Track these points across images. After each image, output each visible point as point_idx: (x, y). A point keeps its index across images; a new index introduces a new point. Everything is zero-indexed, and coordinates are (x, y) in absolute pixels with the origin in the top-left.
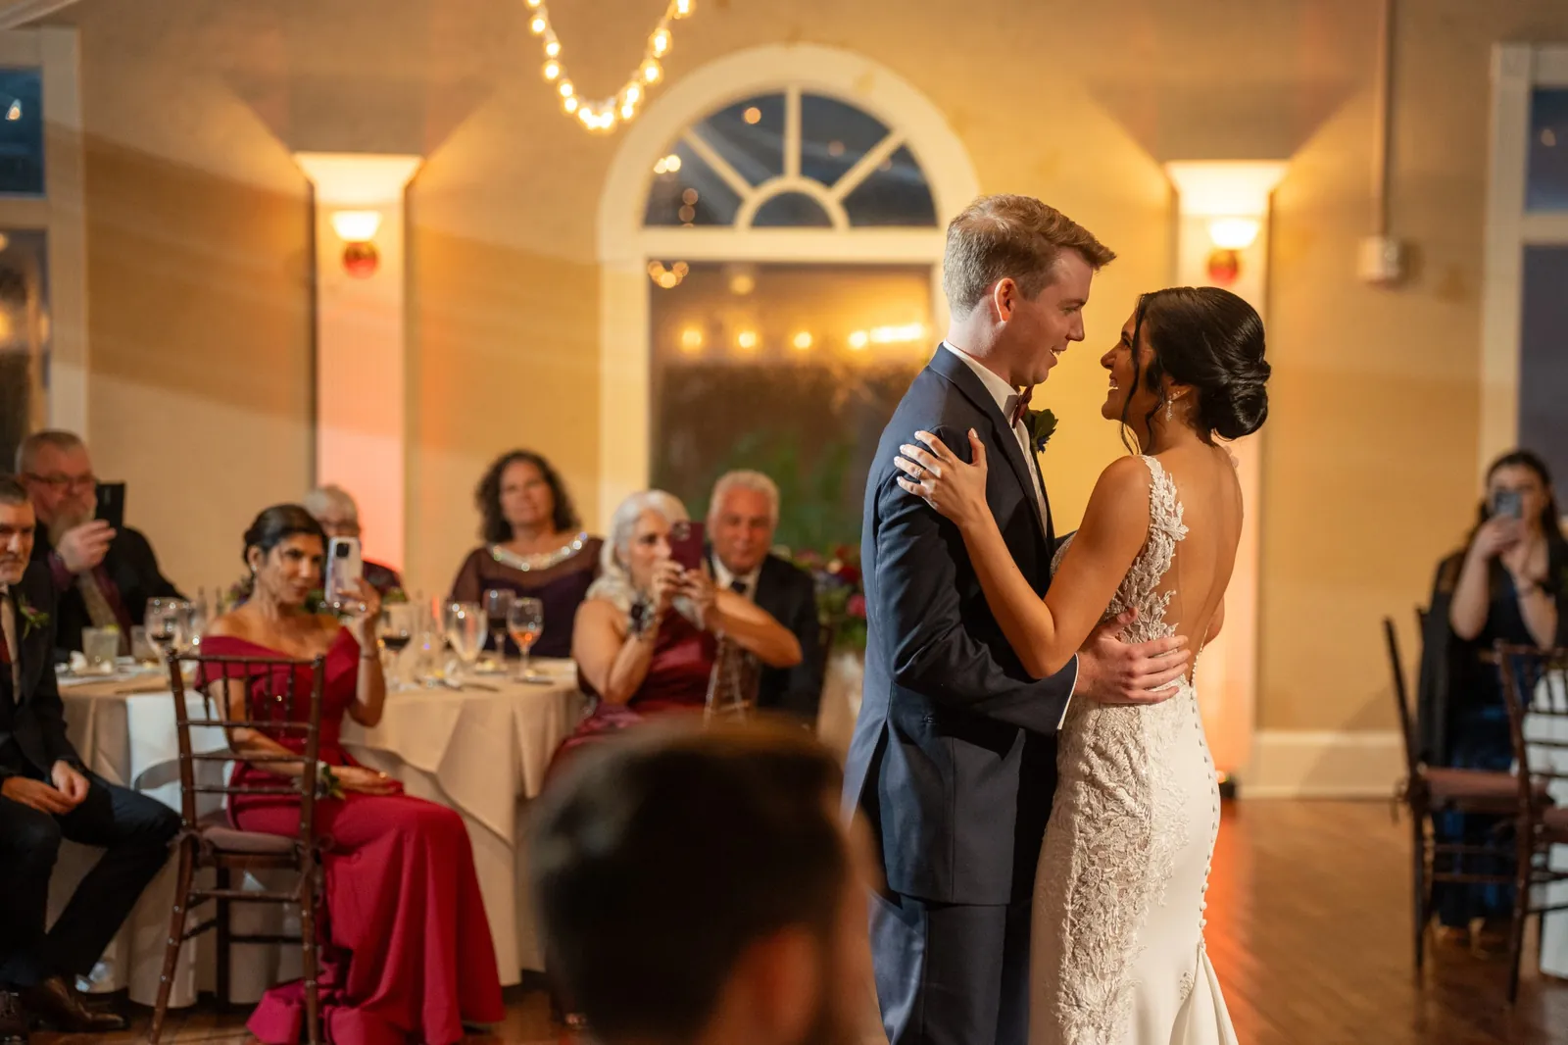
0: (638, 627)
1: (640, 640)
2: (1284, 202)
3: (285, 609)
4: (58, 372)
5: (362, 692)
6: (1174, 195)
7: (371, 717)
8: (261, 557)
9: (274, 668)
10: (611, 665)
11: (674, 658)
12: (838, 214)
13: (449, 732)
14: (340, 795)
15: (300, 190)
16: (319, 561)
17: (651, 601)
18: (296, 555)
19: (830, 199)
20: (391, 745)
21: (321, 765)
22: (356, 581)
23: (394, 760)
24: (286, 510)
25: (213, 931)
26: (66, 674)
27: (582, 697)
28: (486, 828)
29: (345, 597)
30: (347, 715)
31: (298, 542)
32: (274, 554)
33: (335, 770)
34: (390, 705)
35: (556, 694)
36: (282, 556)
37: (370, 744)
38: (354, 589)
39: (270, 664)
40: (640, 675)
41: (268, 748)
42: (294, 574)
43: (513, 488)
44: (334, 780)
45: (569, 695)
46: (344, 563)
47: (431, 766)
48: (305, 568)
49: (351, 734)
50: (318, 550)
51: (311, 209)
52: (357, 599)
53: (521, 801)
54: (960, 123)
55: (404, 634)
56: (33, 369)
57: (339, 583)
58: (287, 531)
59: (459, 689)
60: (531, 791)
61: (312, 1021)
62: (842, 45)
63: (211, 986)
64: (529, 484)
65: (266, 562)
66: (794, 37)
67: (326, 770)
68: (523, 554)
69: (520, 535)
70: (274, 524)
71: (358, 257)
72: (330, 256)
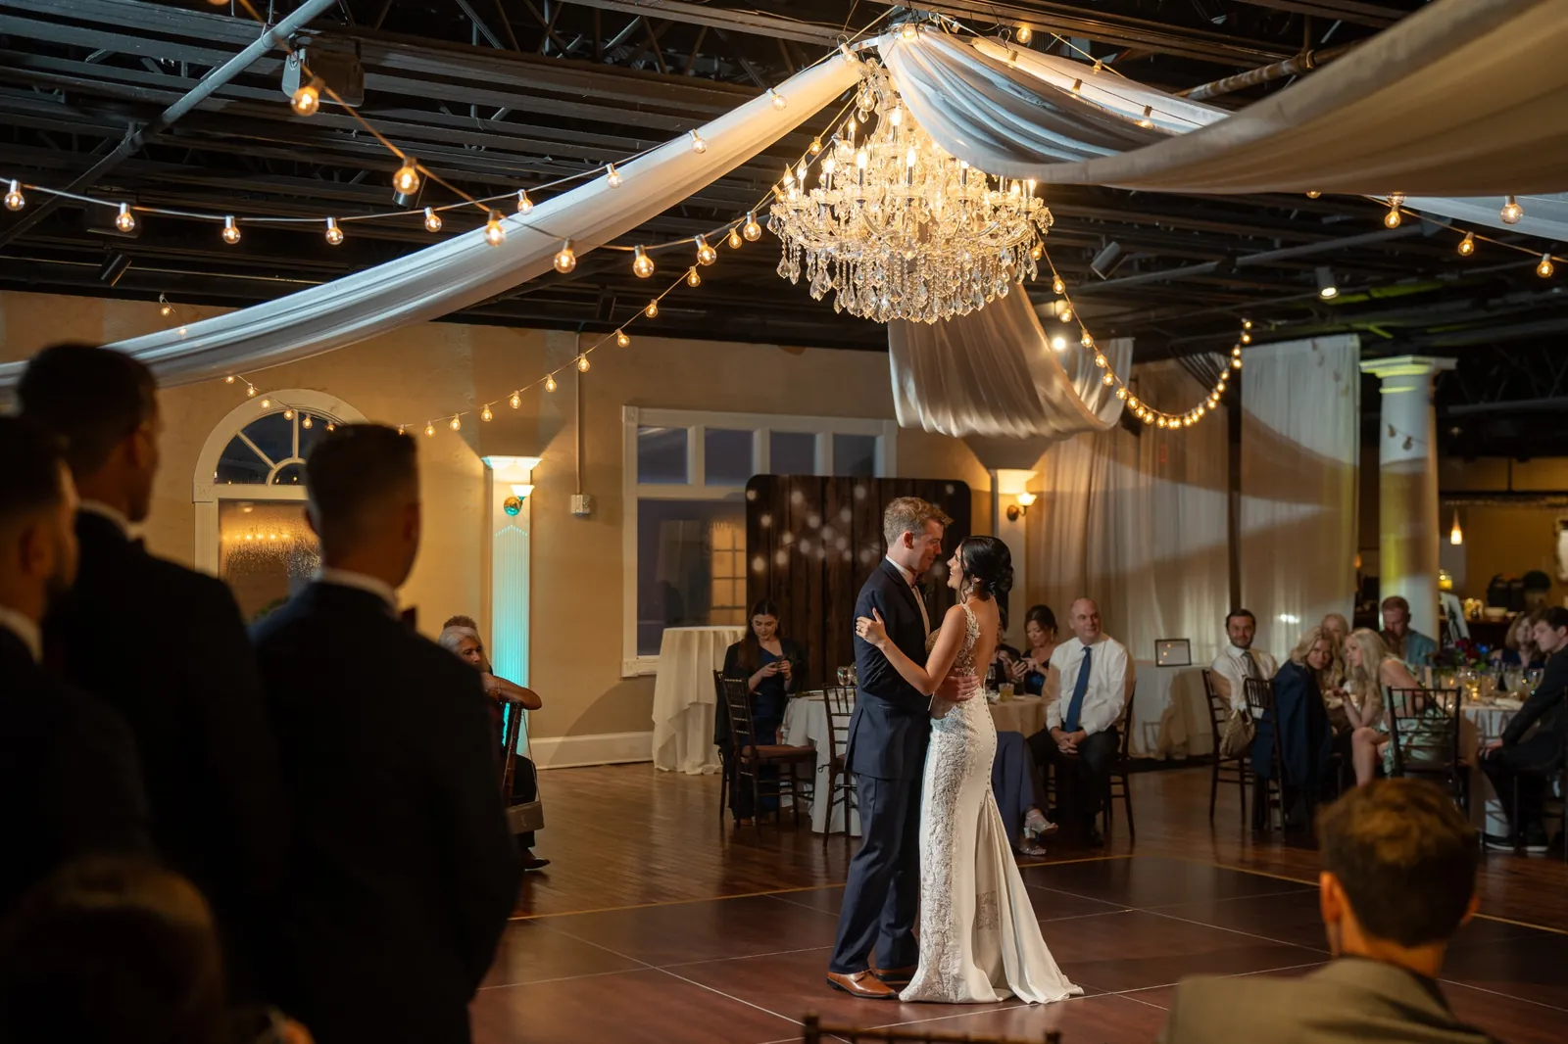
6: (489, 470)
62: (323, 390)
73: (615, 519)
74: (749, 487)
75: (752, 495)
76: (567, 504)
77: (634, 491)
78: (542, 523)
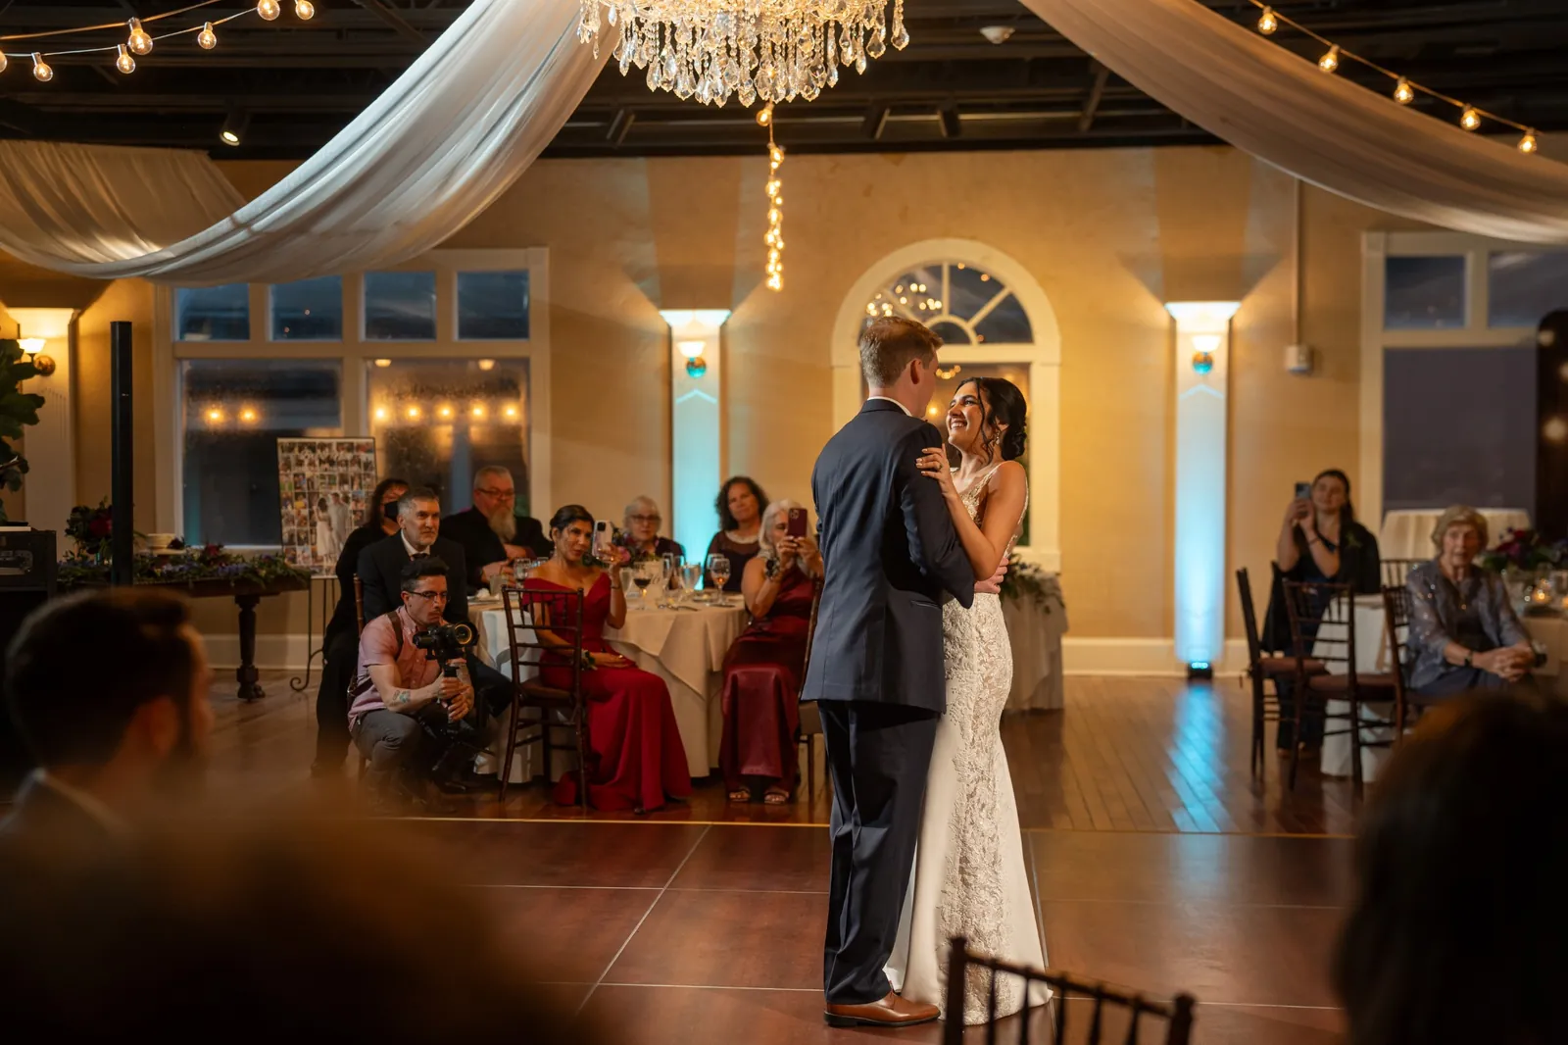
0: (770, 574)
1: (772, 581)
2: (1238, 324)
3: (571, 563)
4: (535, 436)
5: (613, 610)
6: (1173, 321)
7: (619, 622)
8: (558, 534)
9: (557, 596)
10: (757, 594)
11: (795, 594)
12: (972, 335)
13: (668, 631)
14: (595, 668)
15: (663, 330)
16: (588, 535)
17: (778, 559)
18: (577, 532)
19: (968, 327)
20: (632, 641)
21: (584, 651)
22: (609, 545)
23: (636, 649)
24: (571, 508)
25: (541, 741)
26: (473, 600)
27: (746, 615)
28: (692, 689)
29: (603, 553)
30: (606, 624)
31: (578, 525)
32: (565, 532)
33: (592, 654)
34: (629, 618)
35: (733, 613)
36: (569, 532)
37: (620, 639)
38: (608, 549)
39: (554, 594)
40: (771, 601)
41: (558, 640)
42: (576, 542)
43: (734, 500)
44: (592, 660)
45: (741, 613)
46: (602, 534)
47: (656, 653)
48: (582, 539)
49: (610, 635)
50: (590, 530)
51: (669, 340)
52: (610, 555)
53: (710, 674)
54: (1044, 281)
55: (647, 578)
56: (523, 435)
57: (599, 546)
58: (572, 519)
59: (677, 609)
60: (716, 668)
61: (583, 792)
62: (973, 238)
63: (541, 773)
64: (743, 496)
65: (560, 537)
66: (945, 234)
67: (587, 654)
68: (743, 536)
69: (742, 525)
70: (565, 515)
71: (694, 365)
72: (679, 366)
73: (1349, 375)
74: (1544, 325)
75: (1547, 338)
76: (1280, 356)
77: (1376, 339)
78: (1246, 383)
